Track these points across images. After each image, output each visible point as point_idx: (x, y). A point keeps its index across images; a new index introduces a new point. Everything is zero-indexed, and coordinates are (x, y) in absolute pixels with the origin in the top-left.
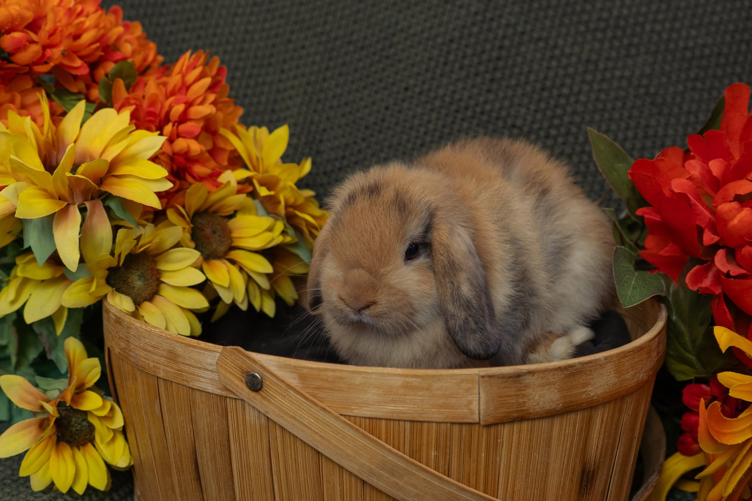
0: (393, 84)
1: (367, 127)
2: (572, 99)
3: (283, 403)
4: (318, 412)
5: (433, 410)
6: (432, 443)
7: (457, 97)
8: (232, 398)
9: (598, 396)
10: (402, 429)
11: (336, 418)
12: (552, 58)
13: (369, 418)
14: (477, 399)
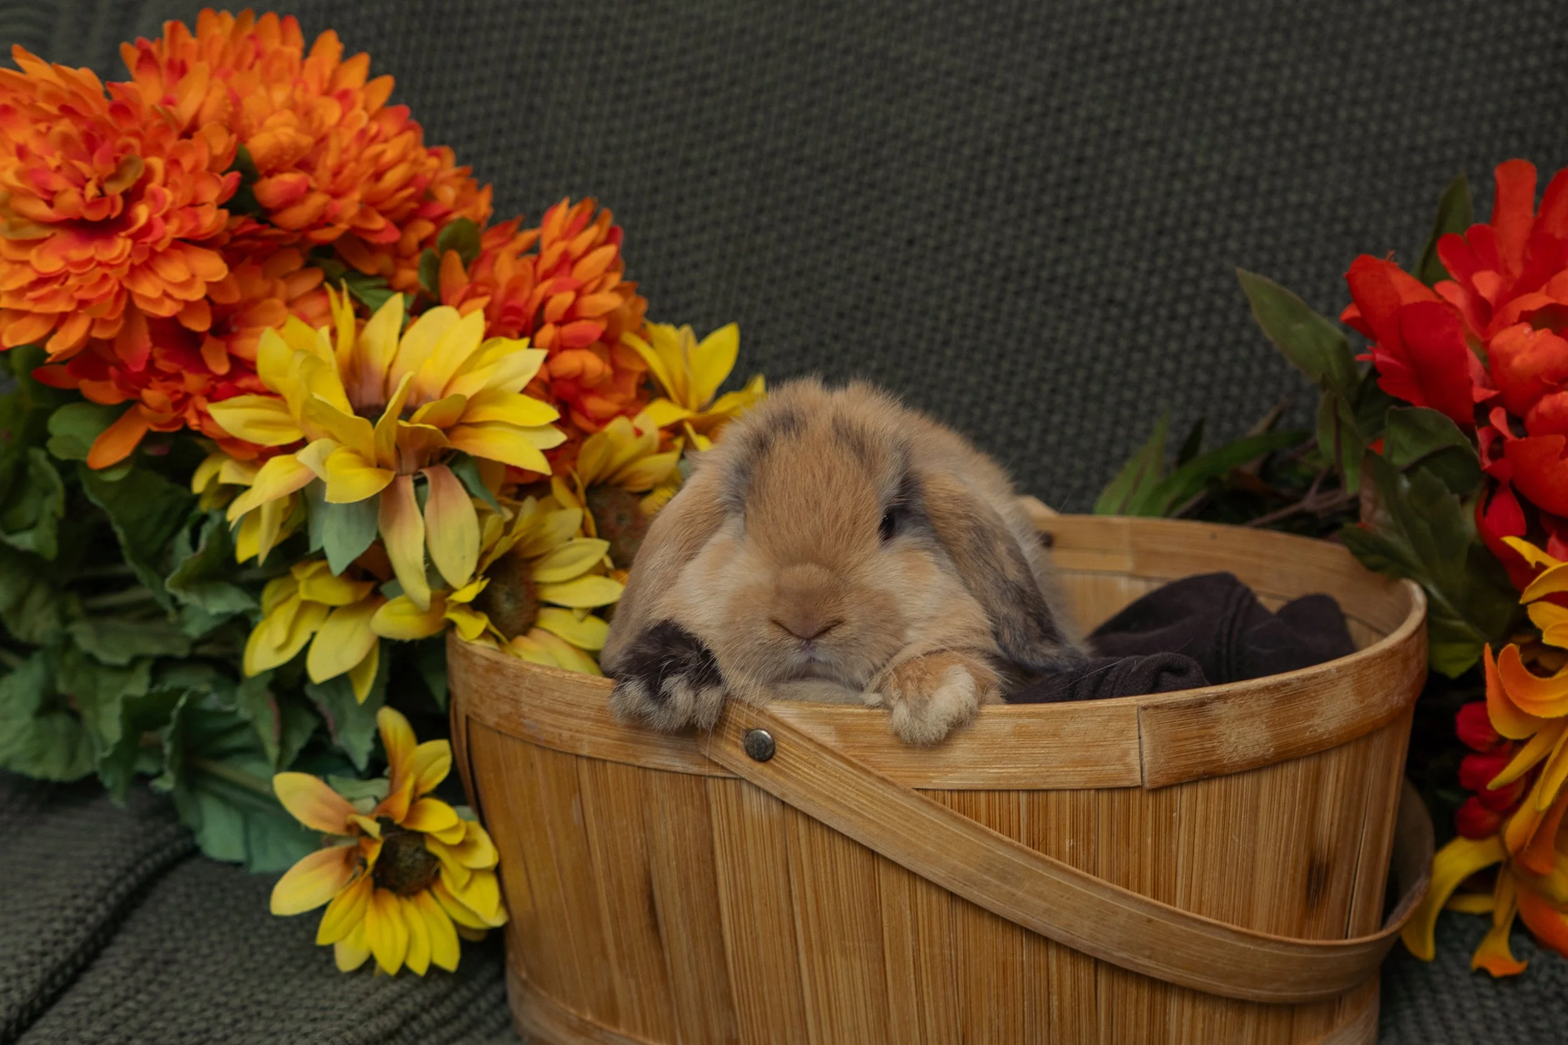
0: (886, 234)
1: (841, 315)
2: (1214, 248)
3: (813, 777)
4: (874, 785)
5: (1066, 769)
6: (1065, 825)
7: (1004, 252)
8: (717, 777)
9: (1330, 733)
10: (1014, 805)
11: (906, 793)
12: (1174, 175)
13: (959, 791)
14: (1137, 746)
